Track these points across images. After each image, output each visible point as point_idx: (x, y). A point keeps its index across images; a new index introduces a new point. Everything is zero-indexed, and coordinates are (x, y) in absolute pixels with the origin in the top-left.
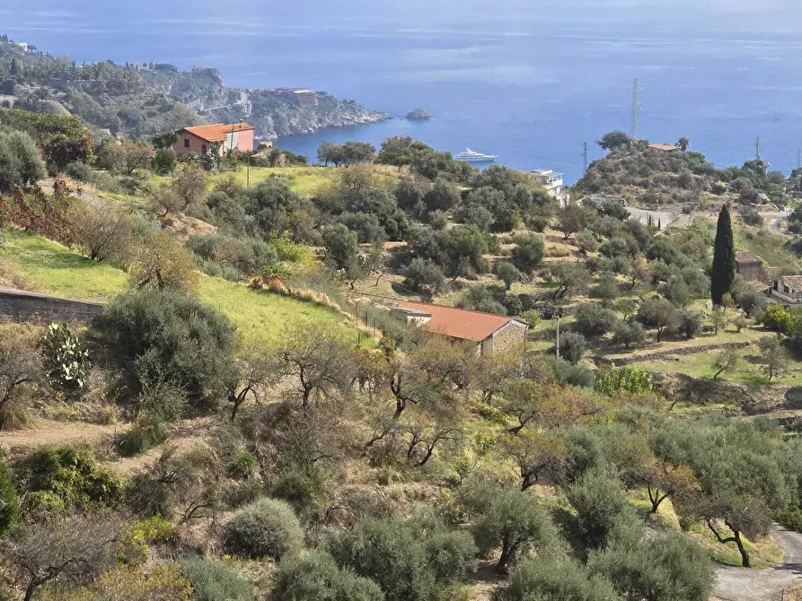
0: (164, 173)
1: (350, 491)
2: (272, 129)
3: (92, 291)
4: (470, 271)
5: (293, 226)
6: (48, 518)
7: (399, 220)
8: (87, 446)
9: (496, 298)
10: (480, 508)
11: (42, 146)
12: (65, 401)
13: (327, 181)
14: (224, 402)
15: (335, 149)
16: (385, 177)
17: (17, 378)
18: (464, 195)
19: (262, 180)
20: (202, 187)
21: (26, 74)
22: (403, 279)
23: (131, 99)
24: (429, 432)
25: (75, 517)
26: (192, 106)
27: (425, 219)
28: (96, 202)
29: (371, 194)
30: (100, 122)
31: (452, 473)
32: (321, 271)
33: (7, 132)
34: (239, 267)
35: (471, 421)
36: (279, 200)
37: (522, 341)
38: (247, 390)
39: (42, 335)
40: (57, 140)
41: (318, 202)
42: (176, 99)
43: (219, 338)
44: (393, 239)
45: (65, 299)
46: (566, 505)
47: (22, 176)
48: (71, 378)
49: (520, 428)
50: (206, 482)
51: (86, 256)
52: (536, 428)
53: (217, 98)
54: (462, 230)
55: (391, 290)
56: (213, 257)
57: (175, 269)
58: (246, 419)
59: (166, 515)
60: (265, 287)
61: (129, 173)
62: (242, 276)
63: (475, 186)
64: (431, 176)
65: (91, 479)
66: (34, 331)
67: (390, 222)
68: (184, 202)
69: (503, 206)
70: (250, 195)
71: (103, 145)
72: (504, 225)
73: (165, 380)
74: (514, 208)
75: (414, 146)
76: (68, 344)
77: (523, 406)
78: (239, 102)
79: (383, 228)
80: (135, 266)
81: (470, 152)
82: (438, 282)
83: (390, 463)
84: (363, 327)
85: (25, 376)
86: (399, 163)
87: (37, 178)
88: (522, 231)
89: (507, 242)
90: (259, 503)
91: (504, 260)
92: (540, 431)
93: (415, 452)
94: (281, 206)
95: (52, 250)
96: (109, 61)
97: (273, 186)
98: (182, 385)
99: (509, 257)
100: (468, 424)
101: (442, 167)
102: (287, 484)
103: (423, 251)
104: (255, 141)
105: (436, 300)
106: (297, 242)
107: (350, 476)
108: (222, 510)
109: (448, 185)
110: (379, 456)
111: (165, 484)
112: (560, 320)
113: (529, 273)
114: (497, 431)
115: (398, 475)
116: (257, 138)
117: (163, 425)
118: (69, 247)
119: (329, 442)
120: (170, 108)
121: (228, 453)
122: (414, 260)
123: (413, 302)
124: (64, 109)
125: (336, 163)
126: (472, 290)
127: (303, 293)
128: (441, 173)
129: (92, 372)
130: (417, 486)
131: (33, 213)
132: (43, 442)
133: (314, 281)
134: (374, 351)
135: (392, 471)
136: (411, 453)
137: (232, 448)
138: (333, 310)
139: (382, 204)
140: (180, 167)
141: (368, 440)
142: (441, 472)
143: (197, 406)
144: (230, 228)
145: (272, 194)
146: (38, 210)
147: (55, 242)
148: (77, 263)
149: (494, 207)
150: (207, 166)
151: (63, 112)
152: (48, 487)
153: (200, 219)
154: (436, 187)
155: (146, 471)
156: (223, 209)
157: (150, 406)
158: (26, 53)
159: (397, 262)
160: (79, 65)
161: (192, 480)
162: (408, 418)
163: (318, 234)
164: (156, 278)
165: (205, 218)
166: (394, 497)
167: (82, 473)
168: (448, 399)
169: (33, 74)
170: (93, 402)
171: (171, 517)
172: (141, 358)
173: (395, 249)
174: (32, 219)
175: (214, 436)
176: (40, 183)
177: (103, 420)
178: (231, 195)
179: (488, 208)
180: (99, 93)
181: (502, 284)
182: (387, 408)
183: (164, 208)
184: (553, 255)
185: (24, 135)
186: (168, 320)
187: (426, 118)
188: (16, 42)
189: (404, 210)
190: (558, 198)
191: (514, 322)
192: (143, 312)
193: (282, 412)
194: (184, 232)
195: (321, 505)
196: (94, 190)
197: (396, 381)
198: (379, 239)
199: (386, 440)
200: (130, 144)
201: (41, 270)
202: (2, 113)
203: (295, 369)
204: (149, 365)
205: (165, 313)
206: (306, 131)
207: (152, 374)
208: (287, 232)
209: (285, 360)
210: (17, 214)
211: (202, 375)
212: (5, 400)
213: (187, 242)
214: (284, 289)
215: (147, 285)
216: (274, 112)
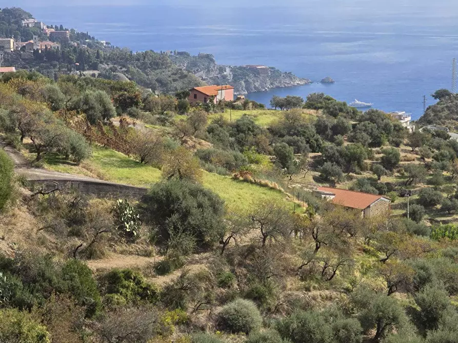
0: (182, 113)
1: (289, 295)
2: (244, 89)
3: (141, 181)
4: (357, 169)
5: (257, 144)
6: (118, 309)
7: (317, 140)
8: (139, 269)
9: (372, 185)
10: (363, 305)
11: (113, 99)
12: (126, 243)
13: (276, 118)
14: (217, 244)
15: (280, 100)
16: (309, 116)
17: (99, 230)
18: (354, 126)
19: (239, 118)
20: (204, 121)
21: (104, 59)
22: (320, 174)
23: (163, 72)
24: (334, 261)
25: (132, 309)
26: (197, 76)
27: (332, 140)
28: (144, 130)
29: (301, 126)
30: (147, 85)
31: (347, 285)
32: (273, 169)
33: (94, 91)
34: (226, 167)
35: (358, 255)
36: (249, 129)
37: (387, 209)
38: (230, 237)
39: (113, 205)
40: (122, 95)
41: (272, 130)
42: (189, 72)
43: (214, 208)
44: (314, 151)
45: (127, 185)
46: (414, 304)
47: (102, 116)
48: (129, 230)
49: (387, 259)
50: (207, 290)
51: (138, 161)
52: (396, 259)
53: (213, 71)
54: (353, 146)
55: (312, 180)
57: (189, 168)
58: (229, 254)
59: (184, 308)
60: (241, 178)
61: (162, 113)
62: (228, 172)
63: (360, 121)
64: (335, 116)
65: (141, 287)
66: (109, 203)
67: (312, 142)
68: (194, 130)
69: (376, 132)
70: (232, 126)
71: (147, 97)
72: (377, 143)
73: (183, 232)
74: (382, 134)
75: (325, 98)
76: (128, 211)
77: (388, 247)
78: (225, 73)
79: (308, 146)
80: (166, 166)
81: (357, 102)
82: (339, 175)
83: (312, 279)
84: (297, 202)
85: (104, 229)
86: (316, 108)
87: (111, 116)
88: (387, 147)
89: (378, 153)
90: (237, 302)
91: (377, 163)
92: (398, 261)
93: (326, 273)
94: (250, 132)
95: (119, 158)
96: (151, 50)
97: (246, 121)
98: (193, 235)
99: (379, 161)
100: (356, 256)
101: (341, 110)
102: (253, 291)
103: (330, 158)
104: (235, 95)
105: (338, 186)
106: (259, 153)
107: (289, 287)
108: (216, 306)
109: (345, 120)
110: (306, 275)
111: (183, 291)
112: (410, 197)
113: (391, 171)
114: (373, 261)
115: (316, 285)
116: (235, 93)
117: (182, 258)
118: (129, 155)
119: (277, 268)
120: (186, 76)
121: (219, 274)
122: (325, 163)
123: (325, 187)
124: (125, 77)
125: (281, 108)
126: (358, 180)
127: (263, 182)
128: (340, 114)
129: (142, 227)
130: (327, 292)
131: (108, 136)
132: (115, 266)
133: (269, 175)
134: (303, 215)
135: (313, 284)
136: (323, 273)
137: (221, 270)
138: (280, 191)
139: (307, 131)
140: (191, 110)
141: (299, 265)
142: (341, 284)
143: (201, 247)
144: (221, 145)
145: (244, 125)
146: (111, 135)
147: (120, 153)
148: (132, 165)
149: (371, 133)
150: (207, 109)
151: (125, 79)
152: (117, 292)
153: (203, 139)
154: (338, 122)
155: (172, 283)
156: (216, 134)
157: (175, 247)
158: (105, 47)
159: (315, 166)
160: (134, 53)
161: (199, 288)
162: (322, 253)
163: (271, 149)
164: (178, 173)
165: (206, 139)
166: (314, 298)
167: (136, 284)
168: (344, 242)
169: (109, 58)
170: (142, 244)
171: (187, 309)
172: (170, 219)
173: (314, 157)
174: (108, 140)
175: (211, 263)
176: (112, 119)
177: (148, 254)
178: (221, 126)
179: (367, 134)
180: (145, 68)
181: (376, 177)
182: (310, 248)
183: (182, 133)
184: (405, 160)
185: (104, 93)
186: (185, 198)
187: (332, 82)
188: (99, 41)
189: (320, 134)
190: (408, 128)
191: (382, 198)
192: (171, 193)
193: (250, 250)
194: (194, 147)
195: (272, 303)
196: (142, 123)
197: (315, 232)
198: (306, 151)
199: (310, 266)
200: (163, 97)
201: (112, 169)
202: (91, 80)
203: (258, 225)
204: (174, 223)
205: (183, 193)
206: (264, 90)
207: (176, 228)
208: (253, 147)
209: (252, 220)
210: (100, 137)
211: (204, 229)
212: (93, 242)
213: (196, 153)
214: (252, 179)
215: (173, 177)
216: (245, 79)
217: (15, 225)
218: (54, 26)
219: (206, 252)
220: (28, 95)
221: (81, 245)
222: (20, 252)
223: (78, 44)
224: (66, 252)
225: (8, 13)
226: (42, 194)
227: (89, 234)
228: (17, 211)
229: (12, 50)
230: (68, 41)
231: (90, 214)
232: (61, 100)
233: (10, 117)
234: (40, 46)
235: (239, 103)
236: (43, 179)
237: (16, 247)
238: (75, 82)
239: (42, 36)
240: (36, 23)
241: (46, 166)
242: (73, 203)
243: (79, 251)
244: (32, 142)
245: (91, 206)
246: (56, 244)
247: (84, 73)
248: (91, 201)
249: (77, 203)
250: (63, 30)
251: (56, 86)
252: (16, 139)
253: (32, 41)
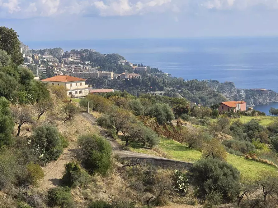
0: (215, 118)
2: (253, 103)
3: (189, 159)
5: (261, 137)
11: (173, 108)
12: (180, 197)
13: (272, 121)
14: (235, 198)
15: (275, 110)
17: (163, 188)
19: (249, 121)
20: (228, 123)
21: (168, 84)
23: (203, 92)
26: (224, 95)
28: (191, 128)
30: (193, 101)
32: (270, 153)
33: (161, 104)
34: (241, 151)
36: (255, 128)
38: (244, 194)
39: (172, 174)
40: (178, 107)
41: (269, 129)
42: (219, 92)
43: (234, 176)
45: (180, 161)
47: (166, 119)
48: (182, 189)
51: (187, 147)
53: (233, 92)
56: (232, 147)
57: (219, 151)
58: (243, 205)
60: (250, 158)
61: (203, 118)
62: (242, 154)
66: (169, 172)
68: (222, 128)
70: (245, 126)
71: (194, 108)
73: (215, 190)
76: (181, 177)
78: (241, 94)
80: (204, 150)
87: (172, 119)
94: (256, 130)
95: (176, 145)
97: (253, 123)
98: (221, 192)
104: (247, 107)
106: (262, 143)
116: (247, 106)
118: (182, 143)
120: (217, 95)
124: (180, 96)
125: (276, 115)
127: (264, 161)
129: (189, 187)
133: (268, 156)
138: (275, 167)
140: (220, 116)
143: (226, 200)
144: (238, 138)
145: (253, 126)
146: (171, 131)
147: (177, 142)
148: (184, 149)
150: (230, 116)
151: (180, 97)
153: (227, 134)
156: (235, 131)
157: (209, 199)
158: (168, 77)
160: (186, 81)
163: (269, 140)
164: (212, 155)
165: (229, 134)
169: (170, 84)
170: (189, 197)
172: (207, 182)
174: (169, 134)
176: (172, 121)
177: (193, 204)
178: (238, 126)
180: (192, 90)
183: (214, 130)
185: (167, 105)
186: (216, 169)
188: (164, 73)
192: (207, 166)
193: (257, 202)
194: (221, 138)
196: (190, 124)
200: (203, 108)
201: (172, 151)
202: (159, 97)
203: (261, 187)
204: (209, 185)
205: (215, 167)
206: (265, 104)
207: (210, 188)
208: (258, 139)
209: (257, 184)
210: (164, 132)
211: (228, 189)
212: (159, 196)
213: (223, 142)
214: (257, 159)
215: (209, 157)
216: (253, 97)
217: (112, 184)
218: (137, 65)
219: (228, 203)
220: (121, 106)
221: (152, 197)
222: (115, 201)
223: (152, 75)
224: (143, 201)
225: (110, 57)
226: (129, 166)
227: (157, 191)
228: (113, 176)
229: (112, 78)
230: (145, 73)
231: (158, 178)
232: (141, 109)
233: (110, 119)
234: (129, 76)
235: (249, 112)
236: (129, 157)
237: (113, 197)
238: (150, 98)
239: (130, 70)
240: (127, 62)
241: (131, 149)
242: (147, 172)
243: (151, 201)
244: (123, 134)
245: (158, 174)
246: (137, 196)
247: (156, 92)
248: (158, 170)
249: (150, 172)
250: (143, 67)
251: (138, 100)
252: (114, 132)
253: (124, 73)
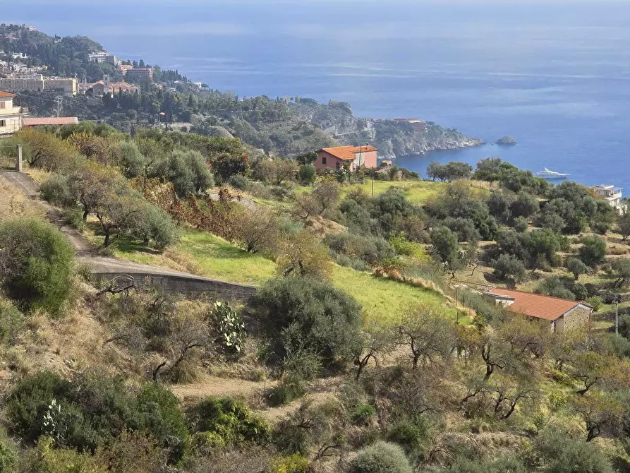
0: (306, 184)
1: (449, 437)
2: (391, 151)
3: (248, 277)
4: (545, 264)
5: (408, 228)
6: (212, 453)
7: (490, 224)
8: (243, 397)
9: (566, 286)
10: (553, 453)
11: (211, 162)
12: (226, 362)
13: (434, 193)
14: (351, 365)
15: (441, 167)
16: (480, 190)
17: (189, 343)
18: (542, 205)
19: (384, 191)
20: (335, 196)
21: (199, 106)
22: (493, 270)
23: (281, 125)
24: (512, 391)
25: (233, 452)
26: (327, 132)
27: (511, 223)
28: (252, 206)
29: (468, 203)
30: (257, 144)
31: (530, 425)
32: (429, 263)
33: (184, 151)
34: (365, 259)
35: (546, 384)
36: (397, 207)
37: (587, 321)
38: (369, 356)
39: (208, 310)
40: (222, 158)
41: (427, 209)
42: (316, 126)
43: (348, 315)
44: (486, 239)
45: (228, 282)
46: (623, 454)
47: (195, 186)
48: (231, 344)
49: (585, 390)
50: (336, 428)
51: (243, 249)
52: (599, 391)
53: (348, 126)
54: (541, 233)
55: (483, 279)
56: (345, 251)
57: (314, 260)
58: (367, 378)
59: (303, 453)
60: (385, 275)
61: (279, 184)
62: (367, 266)
63: (551, 197)
64: (516, 190)
65: (246, 423)
66: (203, 307)
67: (483, 226)
68: (322, 207)
69: (572, 213)
70: (373, 202)
71: (258, 161)
72: (573, 228)
73: (305, 348)
74: (582, 216)
75: (502, 166)
76: (228, 318)
77: (587, 373)
78: (366, 129)
79: (477, 231)
80: (282, 257)
81: (547, 171)
82: (519, 273)
83: (481, 416)
84: (461, 308)
85: (196, 342)
86: (491, 180)
87: (207, 186)
88: (588, 234)
89: (576, 242)
90: (377, 445)
91: (575, 256)
92: (602, 393)
93: (501, 408)
94: (399, 212)
95: (217, 244)
96: (264, 96)
97: (393, 197)
98: (318, 351)
99: (577, 254)
100: (544, 386)
101: (524, 182)
102: (399, 430)
103: (508, 249)
104: (378, 160)
105: (519, 287)
106: (411, 241)
107: (449, 426)
108: (347, 450)
109: (529, 196)
110: (472, 410)
111: (303, 429)
112: (619, 305)
113: (593, 267)
114: (567, 393)
115: (488, 425)
116: (380, 157)
117: (302, 383)
118: (231, 241)
119: (433, 398)
120: (311, 132)
121: (353, 405)
122: (501, 255)
123: (501, 288)
124: (228, 133)
125: (442, 179)
126: (547, 280)
127: (415, 281)
128: (523, 187)
129: (247, 340)
130: (502, 435)
131: (203, 214)
132: (209, 394)
133: (424, 271)
134: (470, 326)
135: (483, 423)
136: (497, 408)
137: (356, 401)
138: (438, 293)
139: (477, 211)
140: (319, 179)
141: (463, 397)
142: (522, 424)
143: (329, 369)
144: (359, 229)
145: (391, 202)
146: (207, 213)
147: (219, 238)
148: (236, 254)
149: (565, 215)
150: (340, 179)
151: (228, 135)
152: (213, 429)
153: (335, 221)
154: (520, 199)
155: (289, 418)
156: (352, 213)
157: (293, 367)
158: (201, 91)
159: (488, 257)
160: (241, 99)
161: (325, 426)
162: (495, 380)
163: (427, 235)
164: (298, 267)
165: (338, 220)
166: (484, 443)
167: (239, 418)
168: (527, 366)
169: (206, 106)
170: (248, 363)
171: (308, 454)
172: (286, 330)
173: (486, 247)
174: (202, 219)
175: (342, 391)
176: (208, 191)
177: (256, 378)
178: (359, 203)
179: (560, 215)
180: (256, 121)
181: (571, 275)
182: (479, 372)
183: (305, 212)
184: (613, 253)
185: (198, 155)
186: (307, 301)
187: (512, 144)
188: (193, 82)
189: (494, 216)
190: (618, 208)
191: (580, 306)
192: (288, 294)
193: (397, 373)
194: (321, 231)
195: (425, 448)
196: (251, 197)
197: (486, 351)
198: (475, 239)
199: (478, 397)
200: (279, 161)
201: (208, 259)
202: (180, 136)
203: (407, 340)
204: (292, 336)
205: (305, 295)
206: (418, 153)
207: (295, 343)
208: (403, 232)
209: (400, 333)
210: (191, 215)
211: (334, 344)
212: (180, 360)
213: (324, 239)
214: (400, 277)
215: (291, 273)
216: (393, 137)
217: (75, 334)
218: (131, 63)
219: (334, 375)
220: (94, 156)
221: (164, 364)
222: (80, 372)
223: (164, 87)
224: (143, 373)
225: (70, 43)
226: (112, 292)
227: (175, 348)
228: (77, 315)
229: (75, 94)
230: (151, 81)
231: (176, 321)
232: (140, 163)
233: (70, 186)
234: (112, 89)
235: (384, 171)
236: (113, 271)
237: (75, 364)
238: (158, 139)
239: (115, 76)
240: (107, 57)
241: (117, 254)
242: (153, 305)
243: (161, 372)
244: (98, 220)
245: (177, 311)
246: (130, 361)
247: (172, 126)
248: (178, 303)
249: (159, 306)
250: (145, 67)
251: (133, 144)
252: (78, 216)
253: (101, 82)
